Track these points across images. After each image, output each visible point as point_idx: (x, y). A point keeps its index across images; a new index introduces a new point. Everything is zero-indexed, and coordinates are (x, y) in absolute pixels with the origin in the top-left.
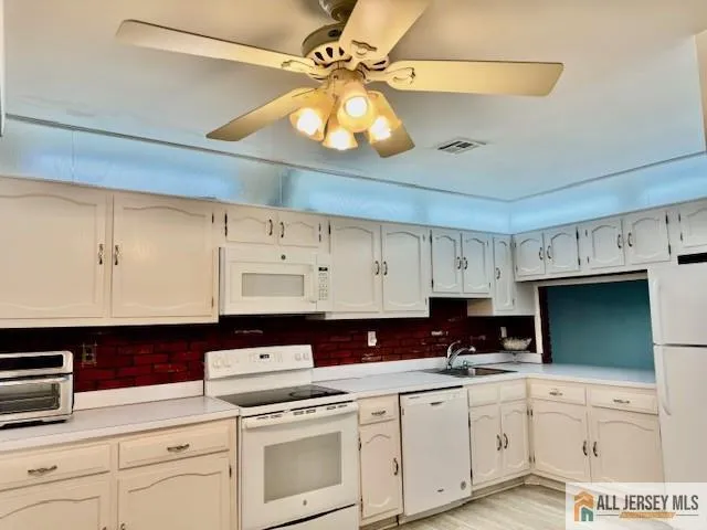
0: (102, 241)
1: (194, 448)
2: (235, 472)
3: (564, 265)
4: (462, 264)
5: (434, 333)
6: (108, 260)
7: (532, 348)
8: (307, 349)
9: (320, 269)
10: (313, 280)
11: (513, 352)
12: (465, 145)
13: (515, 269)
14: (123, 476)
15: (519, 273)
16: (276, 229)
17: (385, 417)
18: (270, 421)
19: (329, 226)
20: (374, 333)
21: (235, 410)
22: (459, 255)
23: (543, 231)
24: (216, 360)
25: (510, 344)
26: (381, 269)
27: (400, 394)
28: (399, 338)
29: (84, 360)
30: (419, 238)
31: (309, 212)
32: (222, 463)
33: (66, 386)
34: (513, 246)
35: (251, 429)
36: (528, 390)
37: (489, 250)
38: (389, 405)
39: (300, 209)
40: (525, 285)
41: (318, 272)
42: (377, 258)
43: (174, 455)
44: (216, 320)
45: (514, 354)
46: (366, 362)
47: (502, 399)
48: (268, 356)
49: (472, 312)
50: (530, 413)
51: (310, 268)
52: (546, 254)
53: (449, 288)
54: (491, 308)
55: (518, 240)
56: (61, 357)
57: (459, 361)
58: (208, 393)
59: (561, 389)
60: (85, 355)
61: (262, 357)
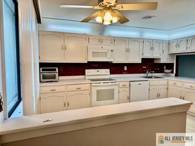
0: (62, 44)
1: (82, 89)
2: (90, 94)
3: (182, 49)
4: (152, 49)
5: (143, 67)
6: (64, 49)
7: (172, 72)
8: (109, 70)
9: (111, 51)
10: (109, 53)
11: (167, 73)
12: (150, 17)
13: (169, 50)
14: (68, 93)
15: (170, 51)
16: (101, 41)
17: (126, 86)
18: (98, 84)
19: (114, 39)
20: (126, 67)
21: (90, 82)
22: (151, 46)
23: (177, 39)
24: (87, 71)
25: (166, 71)
26: (128, 51)
27: (130, 81)
28: (133, 68)
29: (60, 70)
30: (140, 42)
31: (110, 36)
32: (88, 92)
33: (57, 75)
34: (169, 44)
35: (94, 86)
36: (168, 82)
37: (161, 45)
38: (127, 84)
39: (107, 35)
40: (172, 55)
41: (111, 52)
42: (127, 47)
43: (78, 90)
44: (87, 62)
45: (167, 74)
46: (124, 74)
47: (160, 84)
48: (99, 71)
49: (155, 62)
50: (167, 89)
51: (109, 50)
52: (178, 46)
53: (148, 56)
54: (160, 61)
55: (171, 42)
56: (56, 69)
57: (150, 75)
58: (86, 78)
59: (177, 83)
60: (61, 69)
61: (98, 71)
